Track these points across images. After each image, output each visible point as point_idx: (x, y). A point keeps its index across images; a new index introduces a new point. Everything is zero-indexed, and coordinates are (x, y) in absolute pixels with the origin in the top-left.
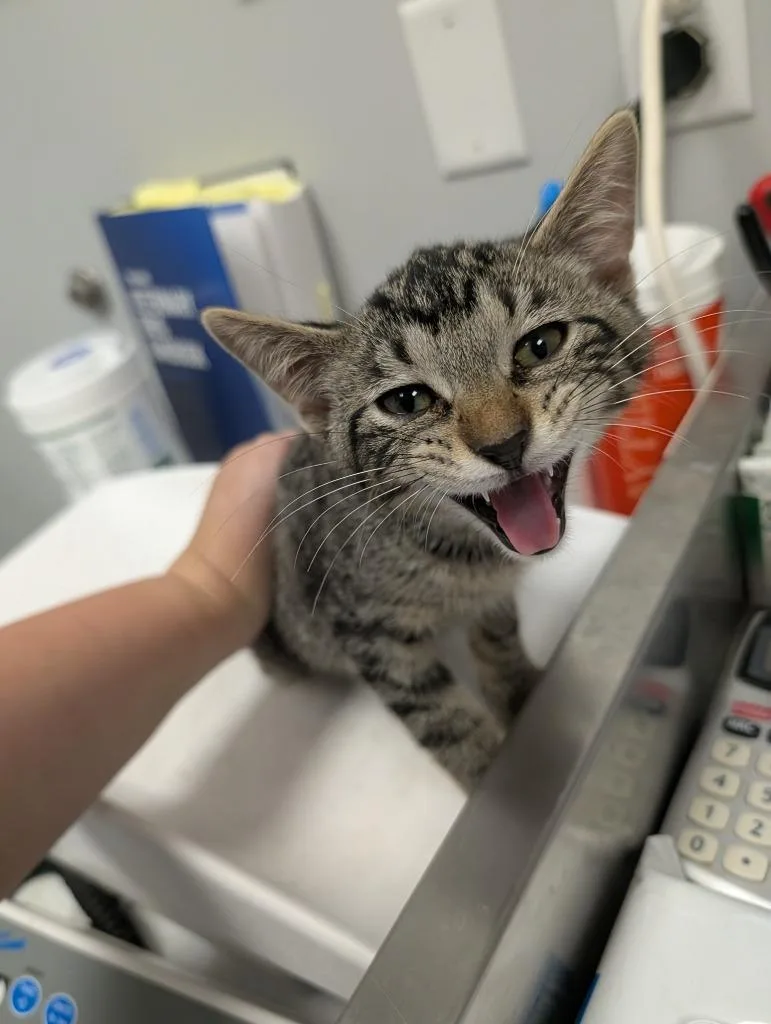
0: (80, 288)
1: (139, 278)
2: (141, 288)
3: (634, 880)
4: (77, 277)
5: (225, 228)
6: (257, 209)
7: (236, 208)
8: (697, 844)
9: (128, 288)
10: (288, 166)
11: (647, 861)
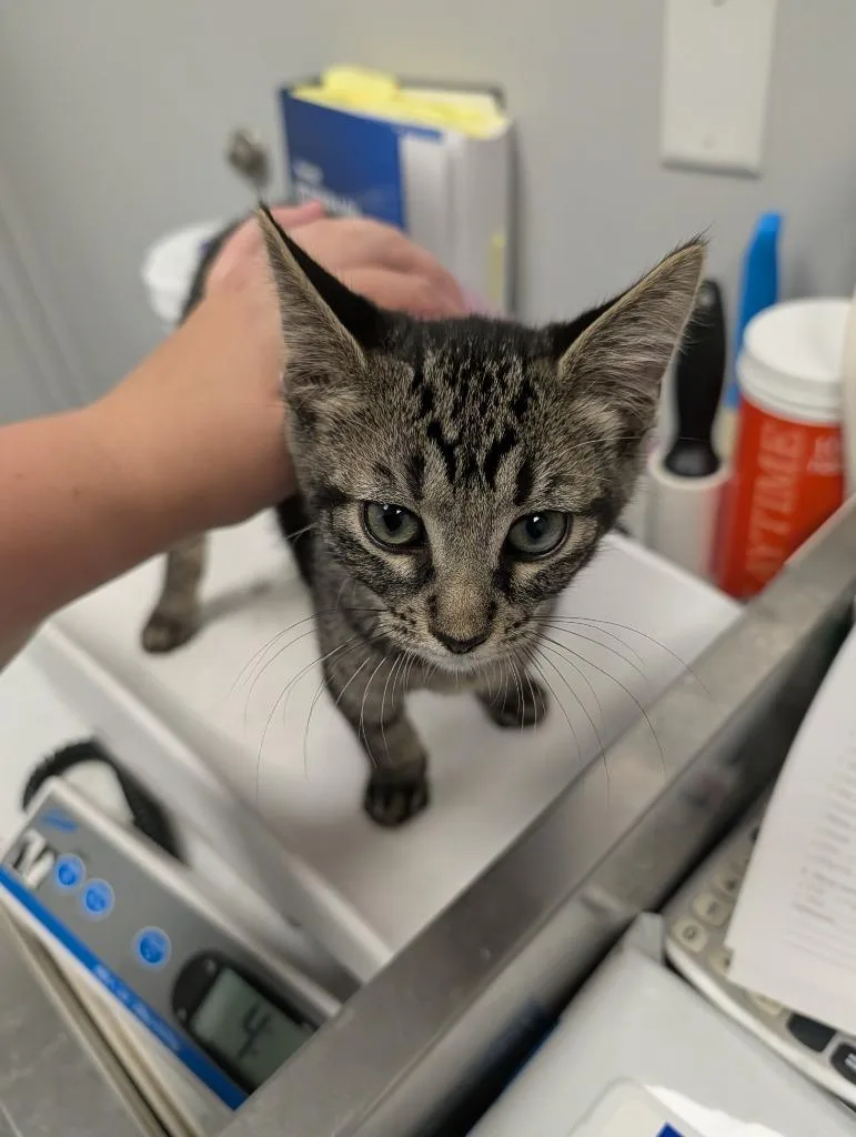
0: (241, 150)
1: (310, 173)
2: (307, 183)
3: (616, 948)
4: (240, 138)
5: (414, 152)
6: (453, 140)
7: (433, 135)
8: (690, 933)
9: (294, 177)
10: (498, 95)
11: (632, 937)
